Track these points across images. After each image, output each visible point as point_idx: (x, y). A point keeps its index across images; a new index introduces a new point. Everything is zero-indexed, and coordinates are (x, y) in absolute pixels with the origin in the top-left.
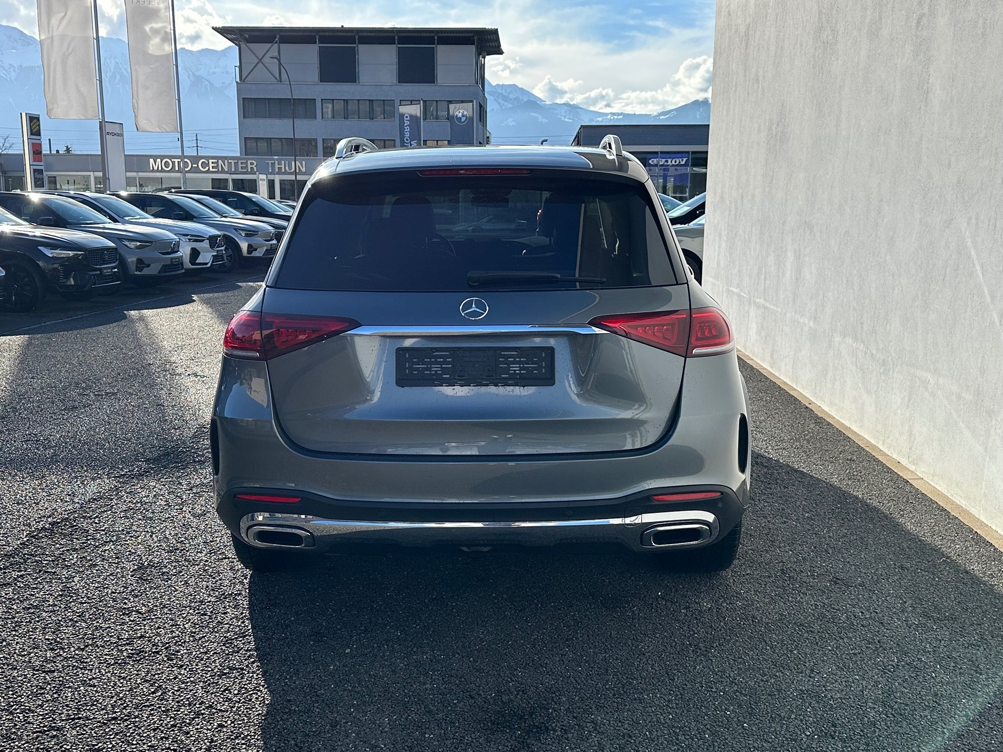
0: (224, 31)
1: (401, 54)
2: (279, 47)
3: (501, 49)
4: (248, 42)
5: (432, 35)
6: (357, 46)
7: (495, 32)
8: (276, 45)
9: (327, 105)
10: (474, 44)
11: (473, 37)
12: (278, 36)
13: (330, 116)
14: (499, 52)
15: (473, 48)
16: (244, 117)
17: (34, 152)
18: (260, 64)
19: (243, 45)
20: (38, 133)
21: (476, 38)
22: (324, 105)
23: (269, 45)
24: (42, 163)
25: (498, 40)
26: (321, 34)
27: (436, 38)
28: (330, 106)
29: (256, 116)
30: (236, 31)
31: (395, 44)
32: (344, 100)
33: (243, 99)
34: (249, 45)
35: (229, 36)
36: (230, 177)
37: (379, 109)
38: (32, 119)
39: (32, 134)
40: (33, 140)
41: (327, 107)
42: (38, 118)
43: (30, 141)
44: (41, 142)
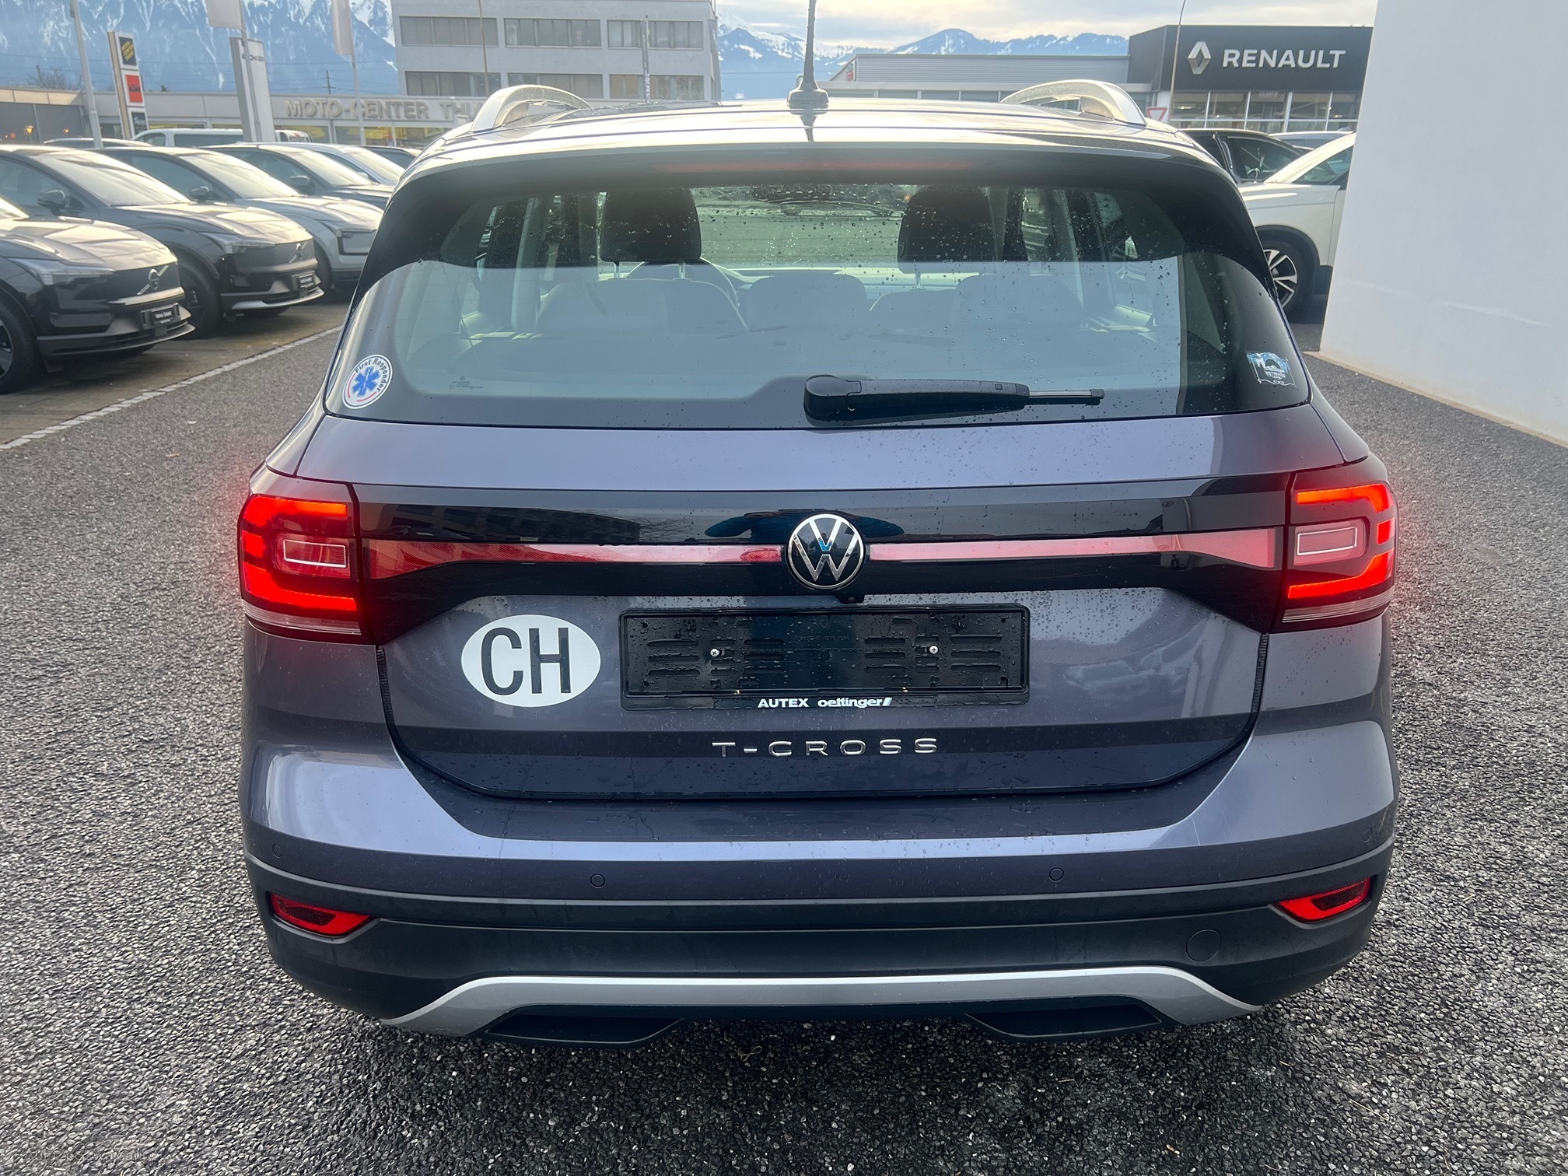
9: (511, 26)
13: (516, 42)
16: (403, 43)
17: (130, 89)
20: (133, 61)
22: (508, 27)
24: (143, 104)
28: (515, 27)
29: (420, 42)
32: (534, 20)
33: (400, 17)
36: (393, 126)
37: (579, 33)
38: (123, 41)
39: (125, 62)
40: (128, 71)
41: (512, 30)
42: (131, 40)
43: (124, 73)
44: (137, 74)
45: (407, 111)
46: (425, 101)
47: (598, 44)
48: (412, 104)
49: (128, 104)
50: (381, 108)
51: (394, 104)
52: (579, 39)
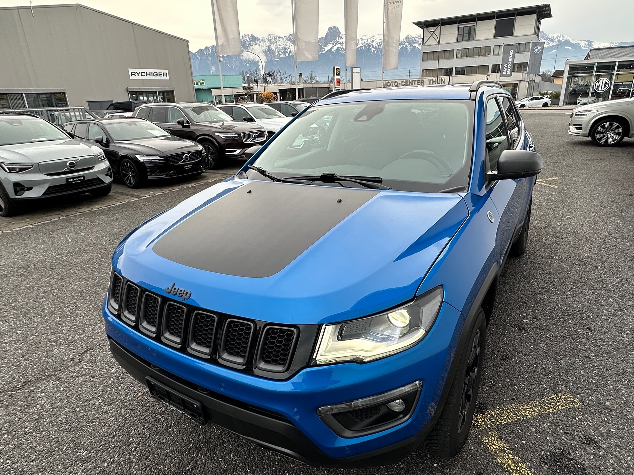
0: (418, 24)
1: (497, 24)
2: (441, 28)
3: (551, 15)
4: (428, 27)
5: (514, 12)
6: (476, 22)
7: (549, 6)
8: (439, 27)
9: (459, 52)
10: (536, 14)
11: (536, 10)
12: (440, 23)
13: (460, 56)
14: (549, 16)
15: (535, 16)
16: (423, 61)
17: (337, 83)
18: (432, 37)
19: (425, 29)
20: (339, 75)
21: (537, 10)
23: (437, 27)
24: (340, 87)
25: (550, 10)
26: (460, 19)
27: (516, 13)
28: (460, 52)
29: (428, 60)
30: (423, 23)
31: (494, 19)
32: (467, 49)
33: (423, 53)
34: (428, 28)
35: (420, 26)
37: (483, 51)
38: (337, 69)
39: (337, 75)
40: (337, 77)
41: (459, 53)
42: (339, 69)
43: (336, 78)
44: (340, 78)
45: (418, 82)
46: (424, 79)
47: (489, 55)
48: (419, 80)
49: (336, 87)
50: (410, 82)
51: (414, 81)
52: (483, 53)
